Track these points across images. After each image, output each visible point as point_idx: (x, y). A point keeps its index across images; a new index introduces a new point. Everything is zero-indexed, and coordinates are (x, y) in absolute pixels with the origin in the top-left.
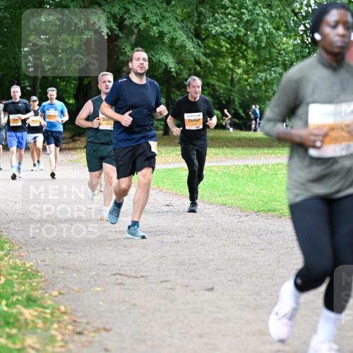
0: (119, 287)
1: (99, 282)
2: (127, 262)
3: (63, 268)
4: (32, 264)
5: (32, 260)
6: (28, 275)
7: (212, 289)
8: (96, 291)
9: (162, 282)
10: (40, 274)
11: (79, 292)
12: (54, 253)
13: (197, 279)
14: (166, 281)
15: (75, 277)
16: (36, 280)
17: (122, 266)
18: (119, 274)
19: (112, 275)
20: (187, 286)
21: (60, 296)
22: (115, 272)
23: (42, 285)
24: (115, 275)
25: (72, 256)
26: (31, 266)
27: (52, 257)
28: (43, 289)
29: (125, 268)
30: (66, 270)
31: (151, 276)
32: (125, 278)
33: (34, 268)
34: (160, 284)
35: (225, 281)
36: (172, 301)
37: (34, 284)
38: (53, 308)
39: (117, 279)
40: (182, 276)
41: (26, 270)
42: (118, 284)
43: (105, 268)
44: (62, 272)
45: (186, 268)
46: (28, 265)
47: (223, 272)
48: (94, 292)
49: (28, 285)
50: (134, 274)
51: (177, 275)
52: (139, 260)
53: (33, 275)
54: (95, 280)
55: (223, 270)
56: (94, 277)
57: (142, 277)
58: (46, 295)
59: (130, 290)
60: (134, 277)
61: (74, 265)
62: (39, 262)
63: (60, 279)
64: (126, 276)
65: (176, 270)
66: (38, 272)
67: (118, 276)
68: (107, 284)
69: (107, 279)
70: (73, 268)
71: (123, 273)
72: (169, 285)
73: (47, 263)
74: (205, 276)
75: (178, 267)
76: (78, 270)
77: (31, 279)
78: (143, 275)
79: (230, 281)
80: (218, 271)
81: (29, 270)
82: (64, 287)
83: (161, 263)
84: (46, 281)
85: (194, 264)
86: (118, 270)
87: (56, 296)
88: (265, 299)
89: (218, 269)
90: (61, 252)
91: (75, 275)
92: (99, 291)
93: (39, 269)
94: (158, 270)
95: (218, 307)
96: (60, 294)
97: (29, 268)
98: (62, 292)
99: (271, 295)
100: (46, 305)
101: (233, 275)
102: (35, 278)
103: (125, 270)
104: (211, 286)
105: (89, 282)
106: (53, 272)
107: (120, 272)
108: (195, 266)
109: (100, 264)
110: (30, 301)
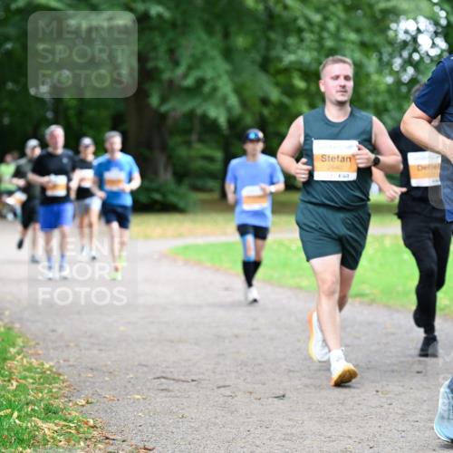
0: (163, 394)
1: (139, 388)
2: (174, 362)
3: (92, 369)
4: (52, 364)
5: (52, 360)
6: (48, 378)
7: (284, 396)
8: (134, 399)
9: (219, 387)
10: (62, 378)
11: (113, 400)
12: (80, 350)
13: (264, 384)
14: (224, 387)
15: (107, 381)
16: (57, 385)
17: (167, 367)
18: (164, 378)
19: (155, 378)
20: (251, 393)
21: (88, 406)
22: (158, 375)
23: (65, 391)
24: (158, 378)
25: (103, 355)
26: (51, 367)
27: (78, 356)
28: (66, 397)
29: (172, 370)
30: (95, 373)
31: (204, 380)
32: (172, 382)
33: (54, 370)
34: (216, 389)
35: (299, 387)
36: (232, 413)
37: (54, 390)
38: (79, 421)
39: (161, 384)
40: (245, 380)
41: (45, 372)
42: (162, 390)
43: (145, 369)
44: (90, 375)
45: (249, 369)
46: (47, 366)
47: (298, 374)
48: (132, 401)
49: (46, 391)
50: (182, 378)
51: (239, 378)
52: (189, 360)
53: (54, 378)
54: (133, 384)
55: (297, 372)
56: (132, 381)
57: (193, 381)
58: (71, 404)
59: (177, 397)
60: (183, 381)
61: (106, 365)
62: (62, 362)
63: (88, 384)
64: (174, 380)
65: (237, 371)
66: (60, 375)
67: (163, 380)
68: (149, 389)
69: (148, 384)
70: (104, 369)
71: (169, 375)
72: (227, 392)
73: (71, 363)
74: (274, 380)
75: (239, 368)
76: (110, 373)
77: (51, 384)
78: (194, 378)
79: (306, 386)
80: (291, 374)
81: (48, 372)
82: (93, 394)
83: (217, 363)
84: (69, 386)
85: (260, 364)
86: (163, 372)
87: (83, 406)
88: (353, 409)
89: (290, 371)
90: (88, 349)
91: (107, 379)
92: (138, 399)
93: (61, 371)
94: (214, 372)
95: (290, 420)
96: (88, 403)
97: (48, 369)
98: (90, 400)
99: (359, 404)
100: (70, 417)
101: (310, 378)
102: (55, 383)
103: (171, 372)
104: (281, 393)
105: (125, 387)
106: (80, 375)
107: (164, 375)
108: (261, 367)
109: (140, 365)
110: (50, 413)
